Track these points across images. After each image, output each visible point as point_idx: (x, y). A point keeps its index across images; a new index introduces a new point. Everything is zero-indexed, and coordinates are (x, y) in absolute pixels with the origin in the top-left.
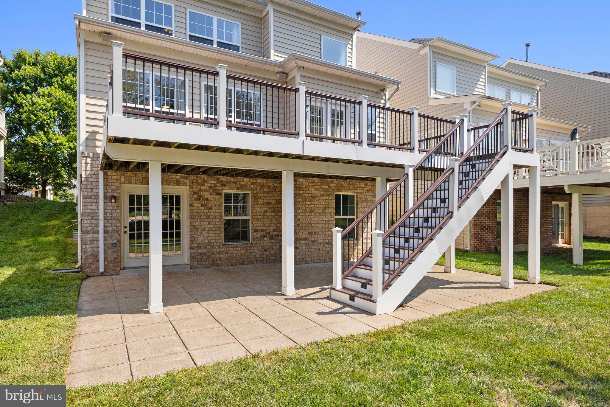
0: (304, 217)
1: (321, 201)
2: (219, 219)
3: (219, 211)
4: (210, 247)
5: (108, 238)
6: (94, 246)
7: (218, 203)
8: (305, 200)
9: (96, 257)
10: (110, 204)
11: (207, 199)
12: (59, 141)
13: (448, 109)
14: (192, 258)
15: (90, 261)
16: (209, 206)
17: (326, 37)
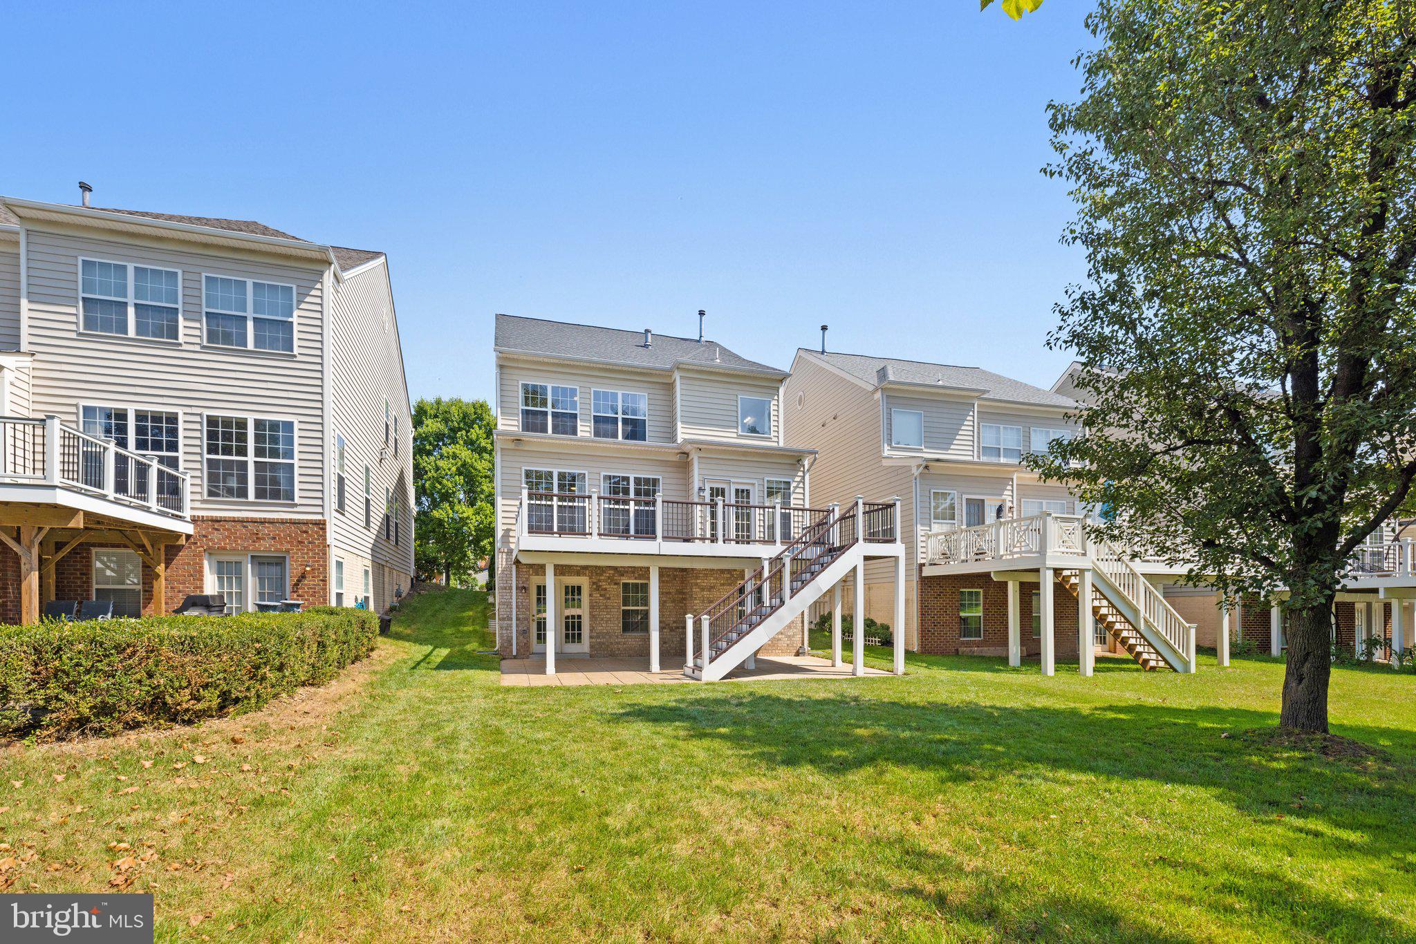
0: (701, 608)
1: (721, 591)
2: (617, 609)
3: (617, 601)
4: (608, 637)
5: (520, 625)
6: (508, 631)
7: (616, 593)
8: (703, 590)
9: (510, 642)
10: (521, 594)
11: (605, 589)
12: (465, 515)
13: (900, 471)
14: (592, 647)
15: (505, 644)
16: (608, 596)
17: (745, 396)
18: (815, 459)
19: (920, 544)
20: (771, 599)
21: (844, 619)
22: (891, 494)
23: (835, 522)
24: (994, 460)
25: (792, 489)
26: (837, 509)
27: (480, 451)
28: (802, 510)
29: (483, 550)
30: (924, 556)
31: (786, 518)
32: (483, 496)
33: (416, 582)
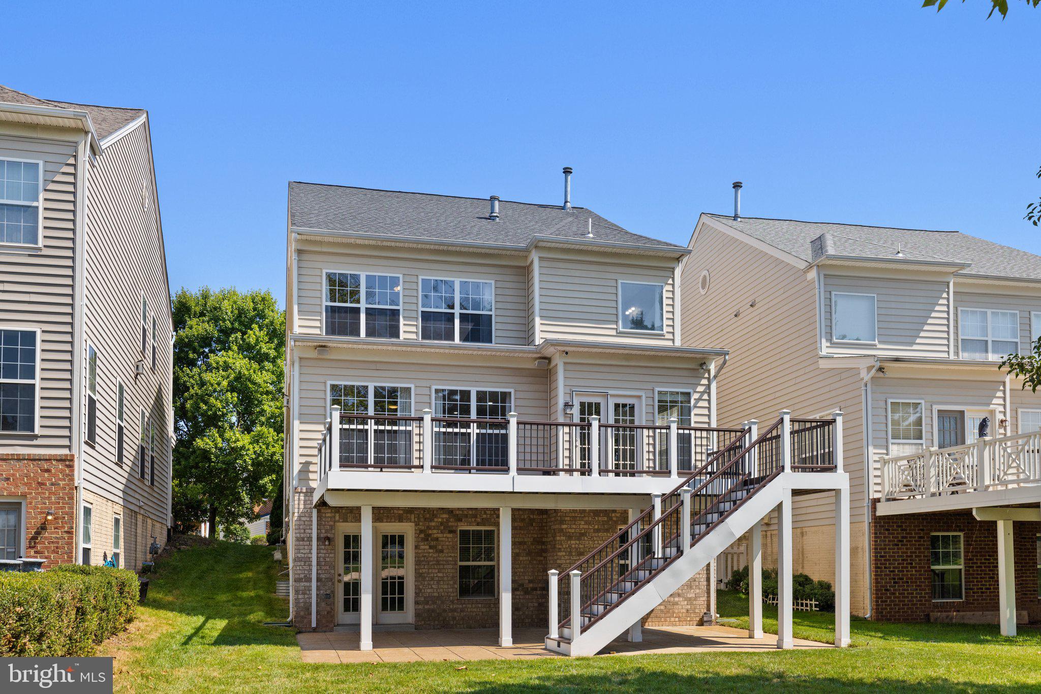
0: (568, 561)
1: (595, 539)
2: (452, 565)
3: (453, 555)
4: (440, 602)
5: (322, 588)
6: (306, 596)
7: (451, 543)
8: (570, 537)
9: (308, 610)
10: (323, 547)
11: (437, 539)
12: (239, 444)
13: (843, 375)
14: (417, 615)
15: (302, 613)
16: (440, 547)
17: (627, 280)
18: (725, 362)
19: (873, 473)
20: (664, 548)
21: (766, 575)
22: (831, 406)
23: (752, 446)
24: (978, 357)
25: (693, 402)
26: (754, 428)
27: (260, 358)
28: (707, 430)
29: (262, 491)
30: (879, 488)
31: (684, 442)
32: (263, 419)
33: (173, 534)
